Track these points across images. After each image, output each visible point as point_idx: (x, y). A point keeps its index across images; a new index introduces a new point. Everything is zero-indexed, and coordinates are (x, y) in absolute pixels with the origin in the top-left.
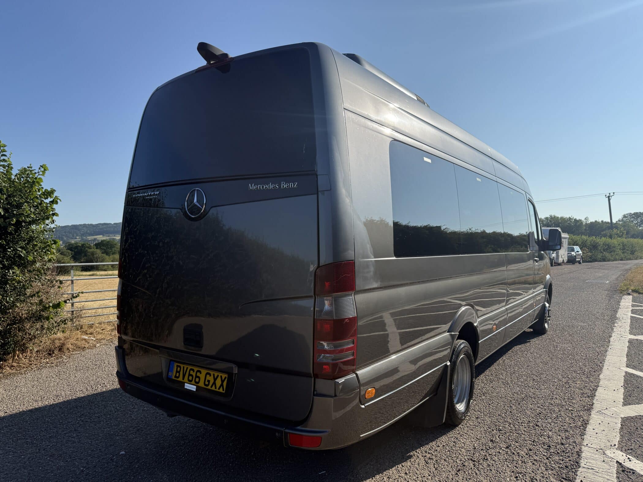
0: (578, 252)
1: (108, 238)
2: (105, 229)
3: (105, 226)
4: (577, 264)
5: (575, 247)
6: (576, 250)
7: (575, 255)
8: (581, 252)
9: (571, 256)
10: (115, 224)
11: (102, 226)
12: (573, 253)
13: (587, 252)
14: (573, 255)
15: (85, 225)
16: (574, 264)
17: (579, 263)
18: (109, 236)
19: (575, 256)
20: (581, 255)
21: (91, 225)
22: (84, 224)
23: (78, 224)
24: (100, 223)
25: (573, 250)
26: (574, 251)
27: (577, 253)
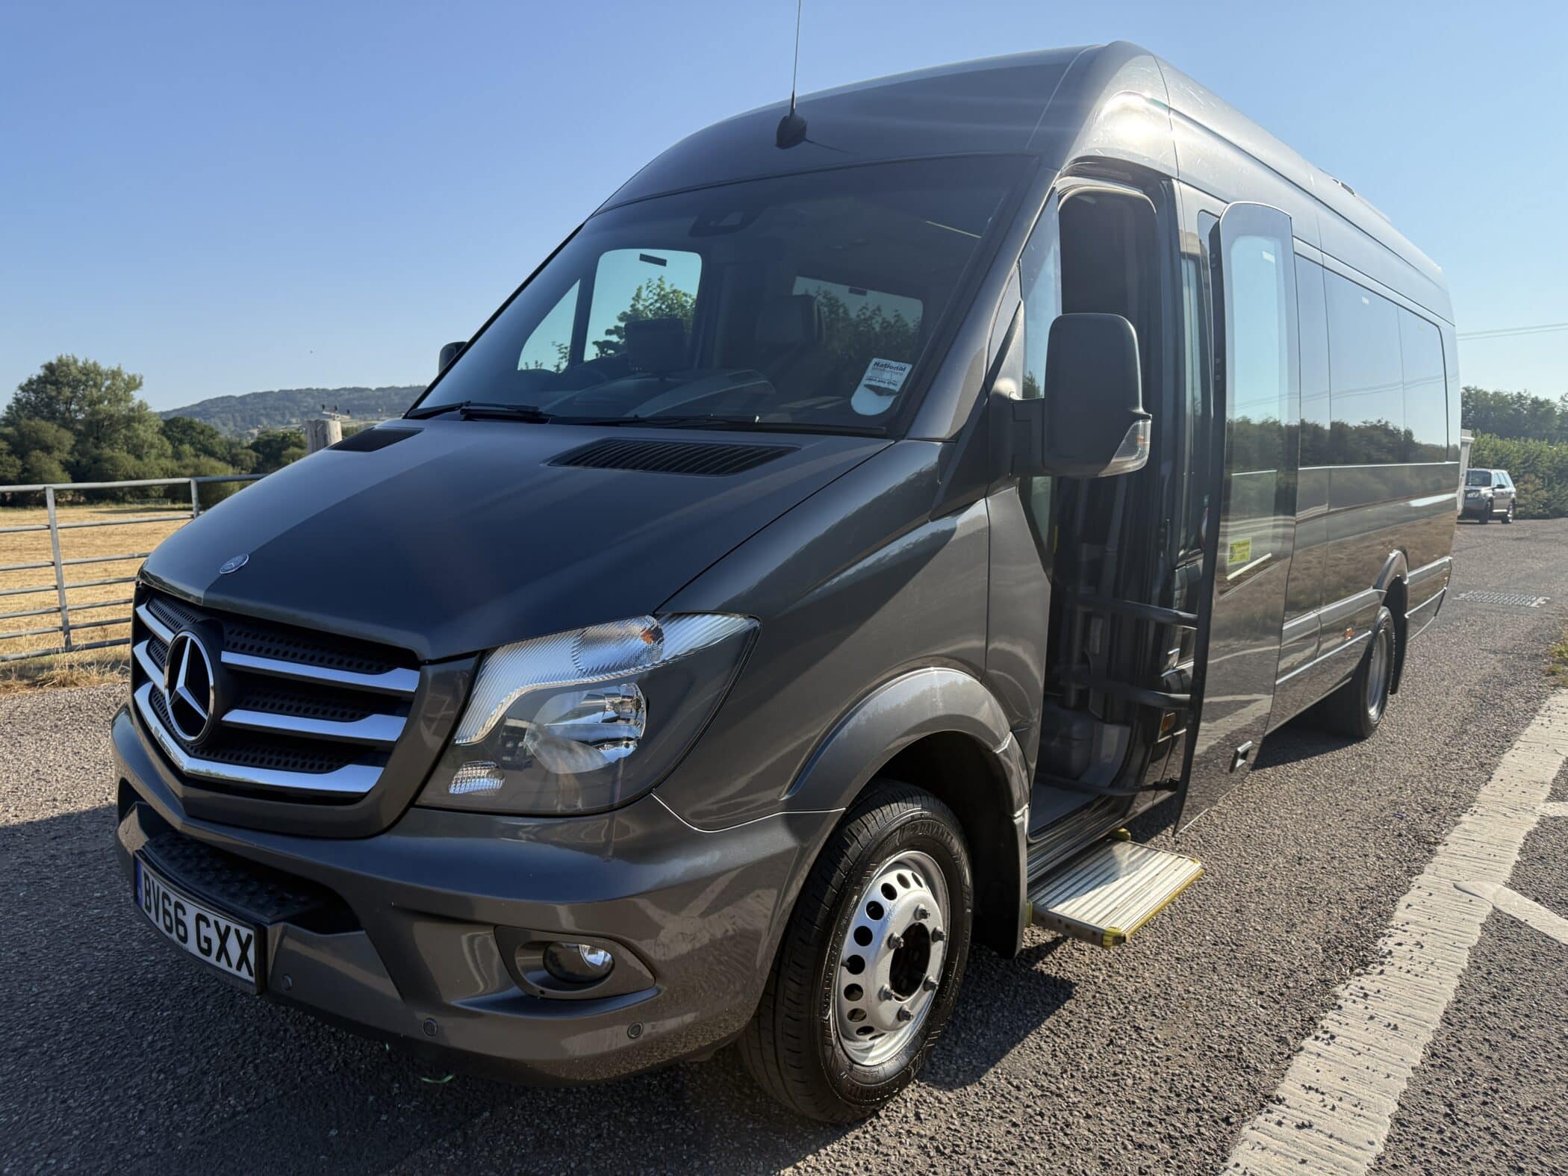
0: (1501, 486)
1: (362, 423)
2: (356, 402)
3: (356, 395)
4: (1496, 524)
5: (1493, 472)
6: (1495, 482)
7: (1490, 495)
8: (1511, 488)
9: (1480, 500)
10: (378, 389)
11: (349, 394)
12: (1485, 491)
13: (1539, 489)
14: (1485, 495)
15: (309, 392)
16: (1483, 522)
17: (1504, 519)
18: (365, 420)
19: (1491, 499)
20: (1513, 496)
21: (324, 390)
22: (308, 389)
23: (294, 389)
24: (344, 386)
25: (1486, 481)
26: (1490, 485)
27: (1497, 490)
